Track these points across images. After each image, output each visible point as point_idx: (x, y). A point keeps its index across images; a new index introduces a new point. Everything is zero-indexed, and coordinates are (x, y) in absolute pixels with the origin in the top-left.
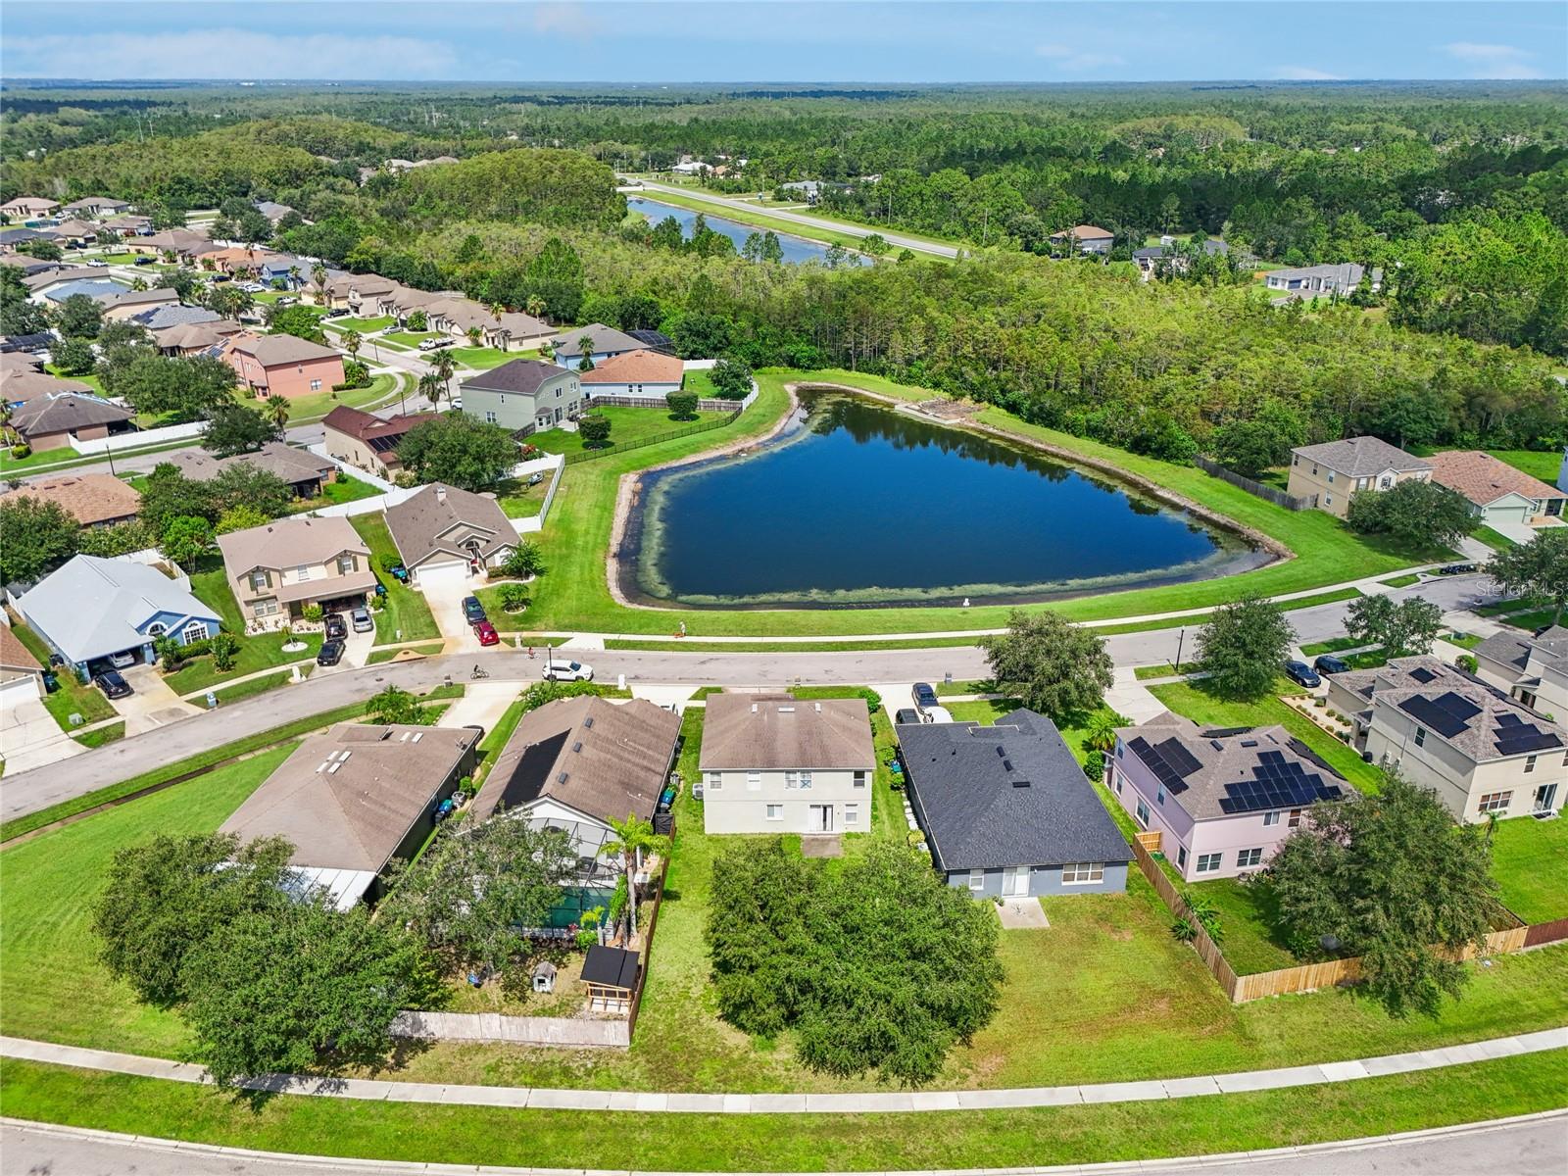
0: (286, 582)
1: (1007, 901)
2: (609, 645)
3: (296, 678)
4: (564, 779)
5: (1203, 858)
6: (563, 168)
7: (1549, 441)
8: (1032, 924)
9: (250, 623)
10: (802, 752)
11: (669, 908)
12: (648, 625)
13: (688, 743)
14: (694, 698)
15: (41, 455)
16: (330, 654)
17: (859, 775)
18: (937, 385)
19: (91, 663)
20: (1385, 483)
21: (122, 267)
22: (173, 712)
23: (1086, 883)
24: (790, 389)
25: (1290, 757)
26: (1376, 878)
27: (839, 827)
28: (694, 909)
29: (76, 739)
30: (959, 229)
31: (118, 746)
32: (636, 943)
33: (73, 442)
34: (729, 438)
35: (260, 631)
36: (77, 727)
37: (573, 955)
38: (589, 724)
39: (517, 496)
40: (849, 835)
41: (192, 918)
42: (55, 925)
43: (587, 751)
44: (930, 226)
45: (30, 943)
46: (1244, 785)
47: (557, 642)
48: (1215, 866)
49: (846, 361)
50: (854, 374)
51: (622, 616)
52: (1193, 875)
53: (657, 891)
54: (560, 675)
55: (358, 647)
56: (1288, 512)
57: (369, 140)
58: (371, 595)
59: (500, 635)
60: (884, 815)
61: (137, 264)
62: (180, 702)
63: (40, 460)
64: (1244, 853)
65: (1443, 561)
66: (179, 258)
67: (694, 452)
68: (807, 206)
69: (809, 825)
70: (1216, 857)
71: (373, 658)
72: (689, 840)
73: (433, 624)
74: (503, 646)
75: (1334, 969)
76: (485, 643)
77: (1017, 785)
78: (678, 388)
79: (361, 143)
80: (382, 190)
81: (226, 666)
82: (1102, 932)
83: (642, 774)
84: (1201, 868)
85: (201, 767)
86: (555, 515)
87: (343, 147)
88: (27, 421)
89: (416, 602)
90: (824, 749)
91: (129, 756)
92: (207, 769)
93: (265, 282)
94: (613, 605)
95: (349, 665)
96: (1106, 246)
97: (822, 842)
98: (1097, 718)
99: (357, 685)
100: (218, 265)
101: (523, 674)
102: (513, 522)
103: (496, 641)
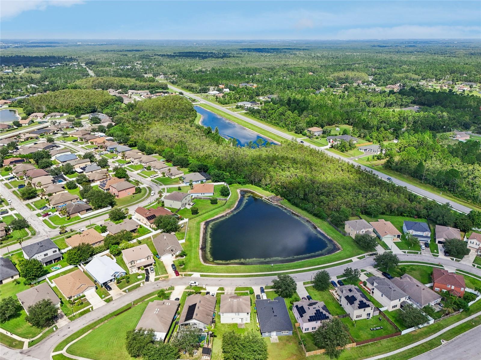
0: (137, 262)
1: (272, 337)
2: (201, 276)
3: (142, 285)
4: (197, 315)
5: (306, 329)
6: (179, 103)
7: (405, 215)
8: (276, 342)
9: (130, 271)
10: (238, 309)
11: (215, 338)
12: (208, 270)
13: (217, 302)
14: (218, 290)
15: (73, 218)
16: (147, 279)
17: (248, 313)
18: (272, 192)
19: (104, 284)
20: (362, 232)
21: (69, 142)
22: (121, 294)
23: (285, 333)
24: (238, 191)
25: (321, 310)
26: (328, 336)
27: (244, 322)
28: (220, 339)
29: (104, 301)
30: (284, 125)
31: (112, 302)
32: (210, 346)
33: (79, 215)
34: (224, 210)
35: (132, 273)
36: (104, 298)
37: (200, 348)
38: (200, 302)
39: (179, 231)
40: (246, 323)
41: (143, 345)
42: (113, 342)
43: (200, 308)
44: (277, 123)
45: (110, 346)
46: (312, 316)
47: (190, 275)
48: (308, 330)
49: (252, 183)
50: (254, 186)
51: (203, 268)
52: (304, 332)
53: (213, 335)
54: (192, 284)
55: (152, 276)
56: (343, 236)
57: (123, 84)
58: (153, 264)
59: (179, 273)
60: (253, 319)
61: (73, 142)
62: (121, 291)
63: (73, 220)
64: (313, 328)
65: (371, 252)
66: (84, 140)
67: (217, 215)
68: (245, 111)
69: (239, 321)
70: (308, 329)
71: (156, 280)
72: (218, 324)
73: (166, 270)
74: (180, 276)
75: (323, 351)
76: (177, 276)
77: (275, 316)
78: (212, 195)
79: (121, 85)
80: (131, 108)
81: (128, 282)
82: (287, 343)
83: (210, 312)
84: (305, 330)
85: (128, 308)
86: (187, 237)
87: (116, 86)
88: (69, 210)
89: (161, 264)
90: (241, 308)
91: (115, 305)
92: (130, 308)
93: (108, 151)
94: (201, 264)
95: (151, 281)
96: (321, 133)
97: (241, 325)
98: (294, 296)
99: (153, 287)
100: (94, 143)
101: (185, 284)
102: (179, 241)
103: (179, 275)
